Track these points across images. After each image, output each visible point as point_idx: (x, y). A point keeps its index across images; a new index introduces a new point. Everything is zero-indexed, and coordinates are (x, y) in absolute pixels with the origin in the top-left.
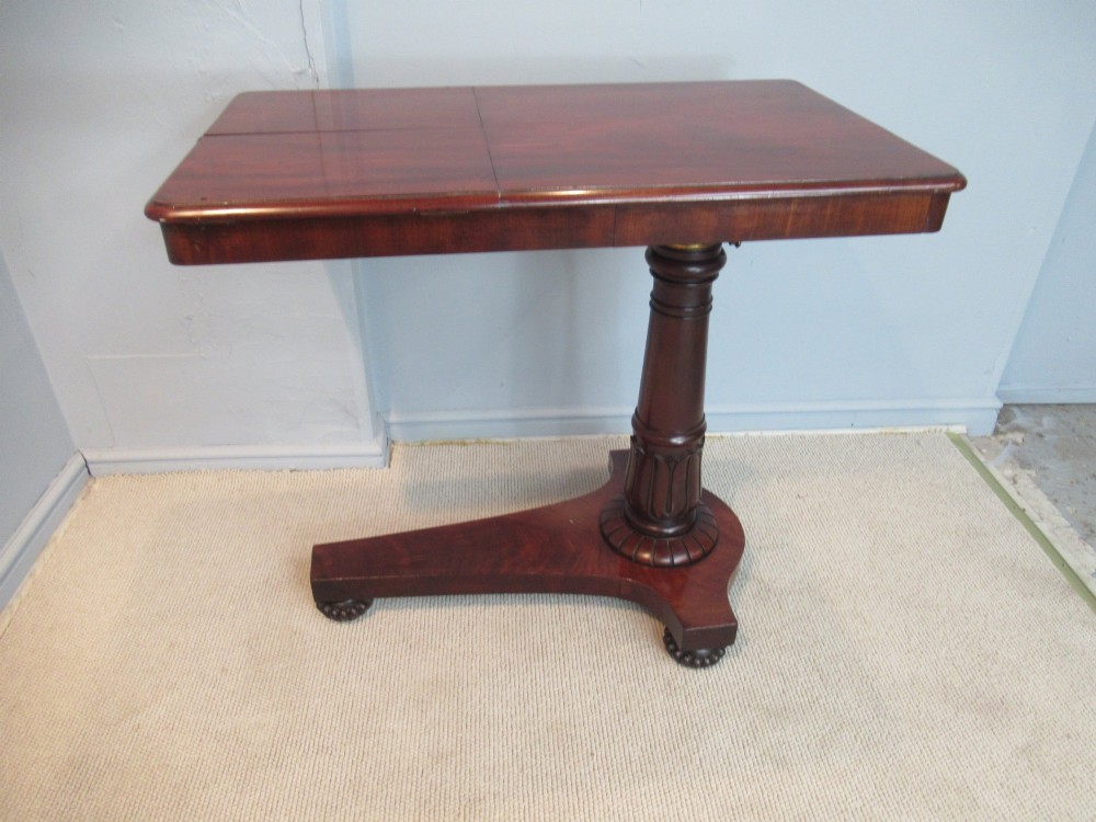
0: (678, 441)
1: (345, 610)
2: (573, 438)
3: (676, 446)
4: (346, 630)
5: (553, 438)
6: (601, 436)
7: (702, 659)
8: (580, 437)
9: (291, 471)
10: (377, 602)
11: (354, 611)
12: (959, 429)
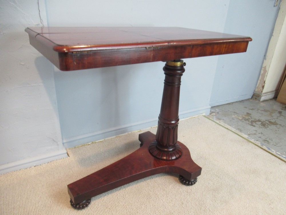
0: (173, 122)
1: (85, 204)
2: (119, 135)
3: (173, 124)
4: (85, 212)
5: (114, 137)
6: (127, 133)
7: (194, 182)
8: (122, 135)
9: (35, 166)
10: (93, 198)
11: (87, 204)
12: (204, 114)
